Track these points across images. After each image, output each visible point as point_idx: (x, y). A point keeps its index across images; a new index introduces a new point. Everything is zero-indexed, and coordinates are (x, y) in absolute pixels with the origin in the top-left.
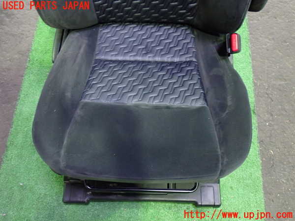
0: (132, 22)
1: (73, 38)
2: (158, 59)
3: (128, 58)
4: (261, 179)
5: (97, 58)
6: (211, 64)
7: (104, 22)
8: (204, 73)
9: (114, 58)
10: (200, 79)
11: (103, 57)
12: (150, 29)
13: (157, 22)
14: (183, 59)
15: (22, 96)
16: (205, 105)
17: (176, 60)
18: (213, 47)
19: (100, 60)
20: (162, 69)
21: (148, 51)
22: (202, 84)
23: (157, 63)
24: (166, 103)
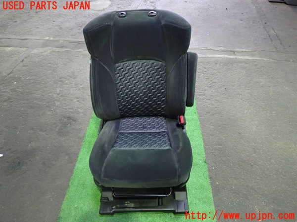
0: (136, 116)
1: (108, 123)
2: (149, 131)
3: (134, 131)
4: (212, 198)
5: (120, 132)
6: (174, 131)
7: (123, 117)
8: (170, 135)
9: (128, 132)
10: (169, 138)
11: (122, 131)
12: (145, 119)
13: (148, 116)
14: (161, 130)
15: (79, 159)
16: (170, 148)
17: (158, 131)
18: (174, 124)
19: (121, 133)
20: (150, 135)
21: (144, 127)
22: (169, 140)
23: (148, 133)
24: (152, 148)
